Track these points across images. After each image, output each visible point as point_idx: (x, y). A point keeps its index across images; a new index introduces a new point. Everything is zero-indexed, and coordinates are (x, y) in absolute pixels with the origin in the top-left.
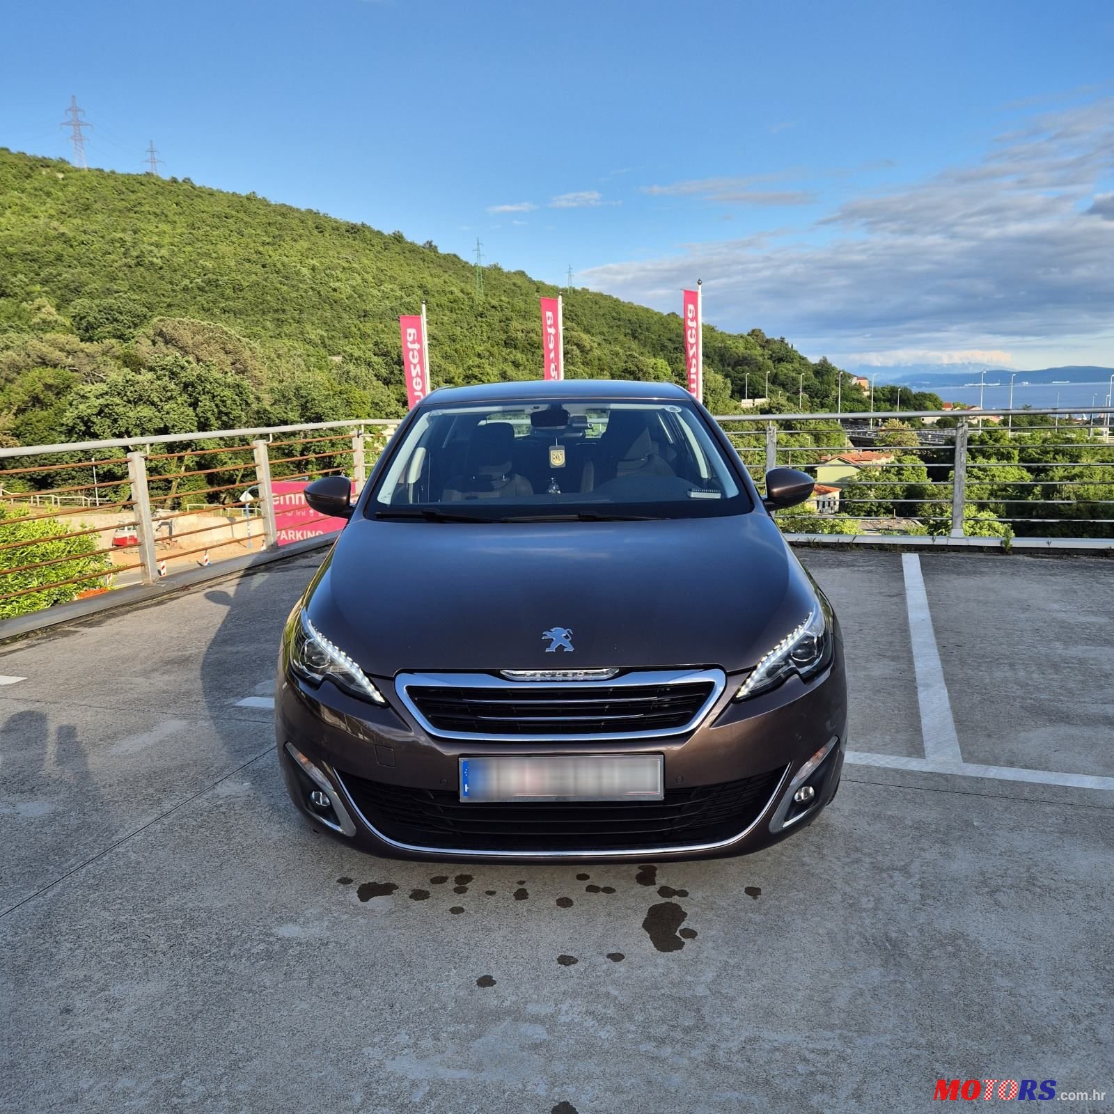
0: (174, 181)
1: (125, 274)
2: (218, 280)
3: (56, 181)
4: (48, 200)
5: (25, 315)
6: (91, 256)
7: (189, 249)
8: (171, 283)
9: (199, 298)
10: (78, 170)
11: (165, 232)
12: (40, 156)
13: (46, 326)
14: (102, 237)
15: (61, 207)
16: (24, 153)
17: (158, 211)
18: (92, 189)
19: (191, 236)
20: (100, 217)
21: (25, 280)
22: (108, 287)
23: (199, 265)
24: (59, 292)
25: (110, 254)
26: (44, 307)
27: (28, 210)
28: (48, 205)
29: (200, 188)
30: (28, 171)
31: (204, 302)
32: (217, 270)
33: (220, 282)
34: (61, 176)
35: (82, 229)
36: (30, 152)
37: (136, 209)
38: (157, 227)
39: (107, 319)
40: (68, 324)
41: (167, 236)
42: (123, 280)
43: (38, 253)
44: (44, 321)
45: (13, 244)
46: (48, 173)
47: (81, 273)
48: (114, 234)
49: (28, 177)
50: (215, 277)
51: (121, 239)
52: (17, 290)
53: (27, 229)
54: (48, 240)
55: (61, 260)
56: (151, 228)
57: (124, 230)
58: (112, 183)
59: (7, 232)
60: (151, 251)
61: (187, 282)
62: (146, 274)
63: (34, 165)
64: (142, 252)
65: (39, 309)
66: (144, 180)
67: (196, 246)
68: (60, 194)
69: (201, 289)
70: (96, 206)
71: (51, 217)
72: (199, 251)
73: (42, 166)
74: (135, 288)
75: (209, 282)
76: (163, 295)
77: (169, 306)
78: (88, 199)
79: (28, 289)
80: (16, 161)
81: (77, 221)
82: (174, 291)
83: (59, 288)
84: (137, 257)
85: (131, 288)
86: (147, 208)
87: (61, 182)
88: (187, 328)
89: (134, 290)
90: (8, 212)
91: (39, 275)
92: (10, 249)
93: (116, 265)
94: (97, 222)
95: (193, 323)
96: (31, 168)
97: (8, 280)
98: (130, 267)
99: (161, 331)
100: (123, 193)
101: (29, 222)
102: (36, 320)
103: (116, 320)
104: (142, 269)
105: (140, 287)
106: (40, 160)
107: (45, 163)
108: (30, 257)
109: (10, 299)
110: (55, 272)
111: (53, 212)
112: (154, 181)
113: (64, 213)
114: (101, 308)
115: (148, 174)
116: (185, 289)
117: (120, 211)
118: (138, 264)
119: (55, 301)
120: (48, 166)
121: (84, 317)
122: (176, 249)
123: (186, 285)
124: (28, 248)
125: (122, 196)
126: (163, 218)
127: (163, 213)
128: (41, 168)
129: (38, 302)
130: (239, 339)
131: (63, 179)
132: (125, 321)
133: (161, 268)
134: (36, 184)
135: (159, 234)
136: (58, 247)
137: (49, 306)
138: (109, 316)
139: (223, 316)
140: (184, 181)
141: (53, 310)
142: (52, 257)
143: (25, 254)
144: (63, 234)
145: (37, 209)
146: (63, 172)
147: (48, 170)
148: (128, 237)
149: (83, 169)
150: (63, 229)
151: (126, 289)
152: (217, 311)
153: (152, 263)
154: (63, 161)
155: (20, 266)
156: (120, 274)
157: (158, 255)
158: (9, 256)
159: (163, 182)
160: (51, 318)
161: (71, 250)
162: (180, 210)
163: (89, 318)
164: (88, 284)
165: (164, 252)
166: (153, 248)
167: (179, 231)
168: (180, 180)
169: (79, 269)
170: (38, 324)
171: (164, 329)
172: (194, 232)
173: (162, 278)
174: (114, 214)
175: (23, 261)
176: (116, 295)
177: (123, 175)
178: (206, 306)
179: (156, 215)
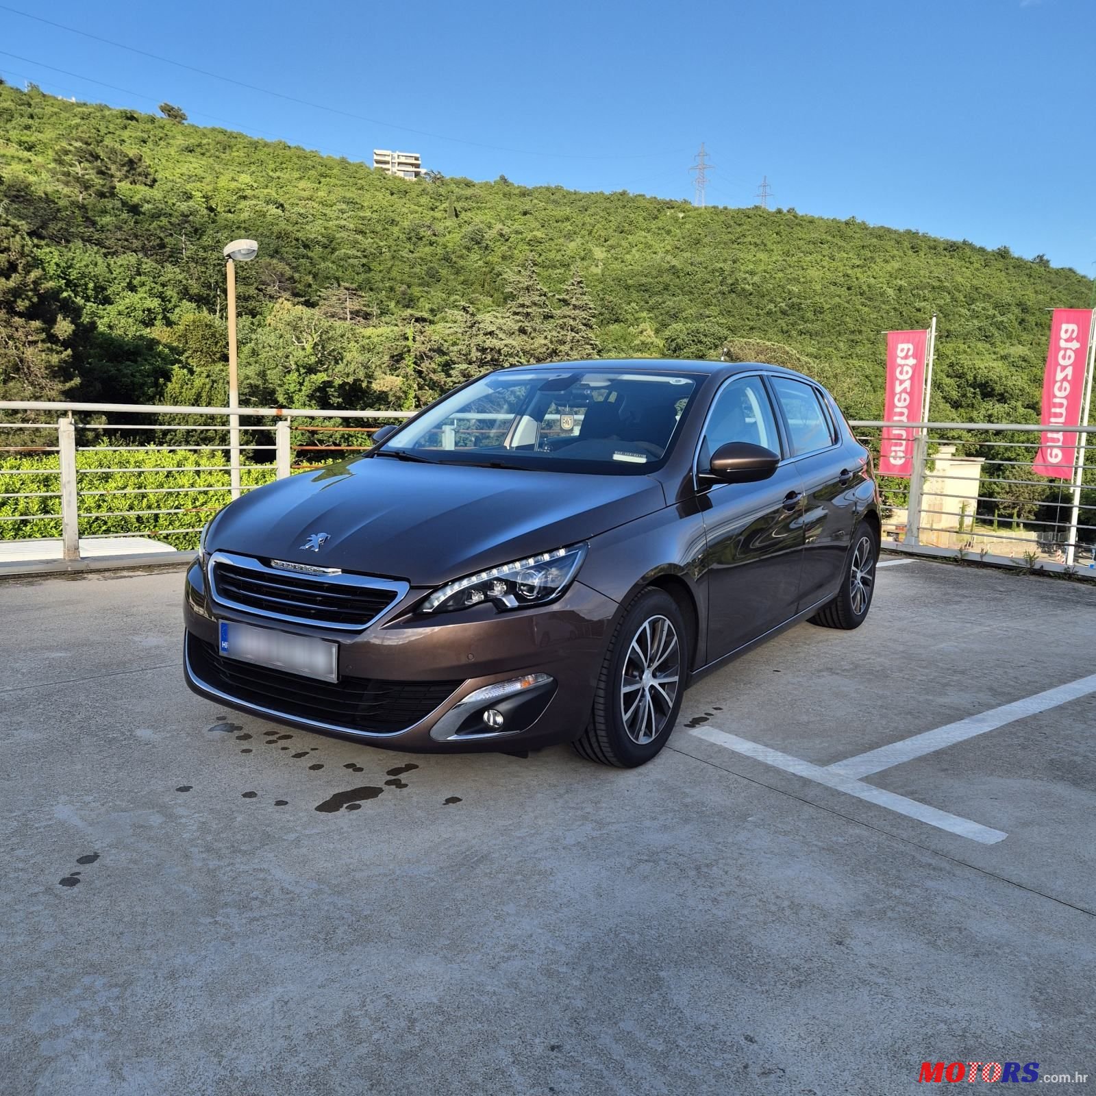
0: (779, 212)
1: (719, 301)
2: (801, 304)
3: (676, 220)
4: (668, 237)
5: (629, 338)
6: (693, 285)
7: (780, 275)
8: (757, 308)
9: (779, 321)
10: (696, 209)
11: (761, 260)
12: (668, 199)
13: (644, 347)
14: (706, 268)
15: (676, 243)
16: (655, 198)
17: (758, 242)
18: (705, 225)
19: (784, 263)
20: (706, 250)
21: (637, 308)
22: (701, 312)
23: (786, 290)
24: (660, 318)
25: (709, 282)
26: (646, 330)
27: (650, 247)
28: (666, 242)
29: (802, 216)
30: (656, 213)
31: (784, 325)
32: (803, 294)
33: (803, 306)
34: (681, 215)
35: (689, 261)
36: (661, 197)
37: (739, 241)
38: (755, 256)
39: (693, 341)
40: (661, 346)
41: (763, 264)
42: (715, 306)
43: (651, 283)
44: (643, 343)
45: (633, 277)
46: (672, 214)
47: (681, 301)
48: (716, 264)
49: (656, 218)
50: (799, 301)
51: (721, 268)
52: (628, 316)
53: (646, 264)
54: (661, 272)
55: (667, 289)
56: (750, 257)
57: (725, 261)
58: (723, 218)
59: (630, 267)
60: (745, 279)
61: (771, 306)
62: (737, 301)
63: (662, 207)
64: (737, 280)
65: (641, 332)
66: (751, 213)
67: (788, 272)
68: (678, 231)
69: (784, 313)
70: (706, 240)
71: (667, 252)
72: (789, 276)
73: (668, 208)
74: (724, 313)
75: (792, 306)
76: (748, 319)
77: (752, 328)
78: (700, 234)
79: (636, 315)
80: (648, 205)
81: (688, 255)
82: (758, 315)
83: (662, 314)
84: (732, 285)
85: (721, 313)
86: (749, 239)
87: (680, 221)
88: (752, 347)
89: (723, 315)
90: (634, 250)
91: (648, 303)
92: (630, 282)
93: (712, 292)
94: (703, 254)
95: (758, 343)
96: (658, 210)
97: (623, 308)
98: (724, 293)
99: (729, 351)
100: (731, 227)
101: (649, 258)
102: (637, 342)
103: (700, 342)
104: (734, 295)
105: (729, 311)
106: (667, 203)
107: (670, 205)
108: (643, 288)
109: (622, 323)
110: (660, 301)
111: (669, 248)
112: (761, 213)
113: (678, 248)
114: (689, 331)
115: (756, 207)
116: (769, 313)
117: (725, 243)
118: (732, 291)
119: (656, 325)
120: (673, 208)
121: (675, 339)
122: (768, 276)
123: (770, 309)
124: (644, 280)
125: (729, 230)
126: (762, 247)
127: (762, 243)
128: (666, 210)
129: (642, 326)
130: (798, 359)
131: (683, 218)
132: (708, 343)
133: (751, 294)
134: (660, 224)
135: (755, 263)
136: (666, 278)
137: (649, 330)
138: (695, 338)
139: (799, 338)
140: (788, 211)
141: (652, 333)
142: (661, 287)
143: (640, 285)
144: (674, 266)
145: (657, 246)
146: (684, 212)
147: (672, 211)
148: (727, 267)
149: (701, 208)
150: (674, 262)
151: (716, 314)
152: (794, 333)
153: (743, 290)
154: (686, 202)
155: (635, 295)
156: (714, 301)
157: (751, 282)
158: (628, 288)
159: (769, 213)
160: (649, 340)
161: (678, 280)
162: (779, 239)
163: (678, 340)
164: (685, 310)
165: (756, 279)
166: (747, 275)
167: (774, 259)
168: (785, 211)
169: (681, 297)
170: (638, 345)
171: (732, 349)
172: (787, 259)
173: (750, 303)
174: (720, 246)
175: (637, 291)
176: (707, 319)
177: (734, 211)
178: (785, 328)
179: (756, 245)
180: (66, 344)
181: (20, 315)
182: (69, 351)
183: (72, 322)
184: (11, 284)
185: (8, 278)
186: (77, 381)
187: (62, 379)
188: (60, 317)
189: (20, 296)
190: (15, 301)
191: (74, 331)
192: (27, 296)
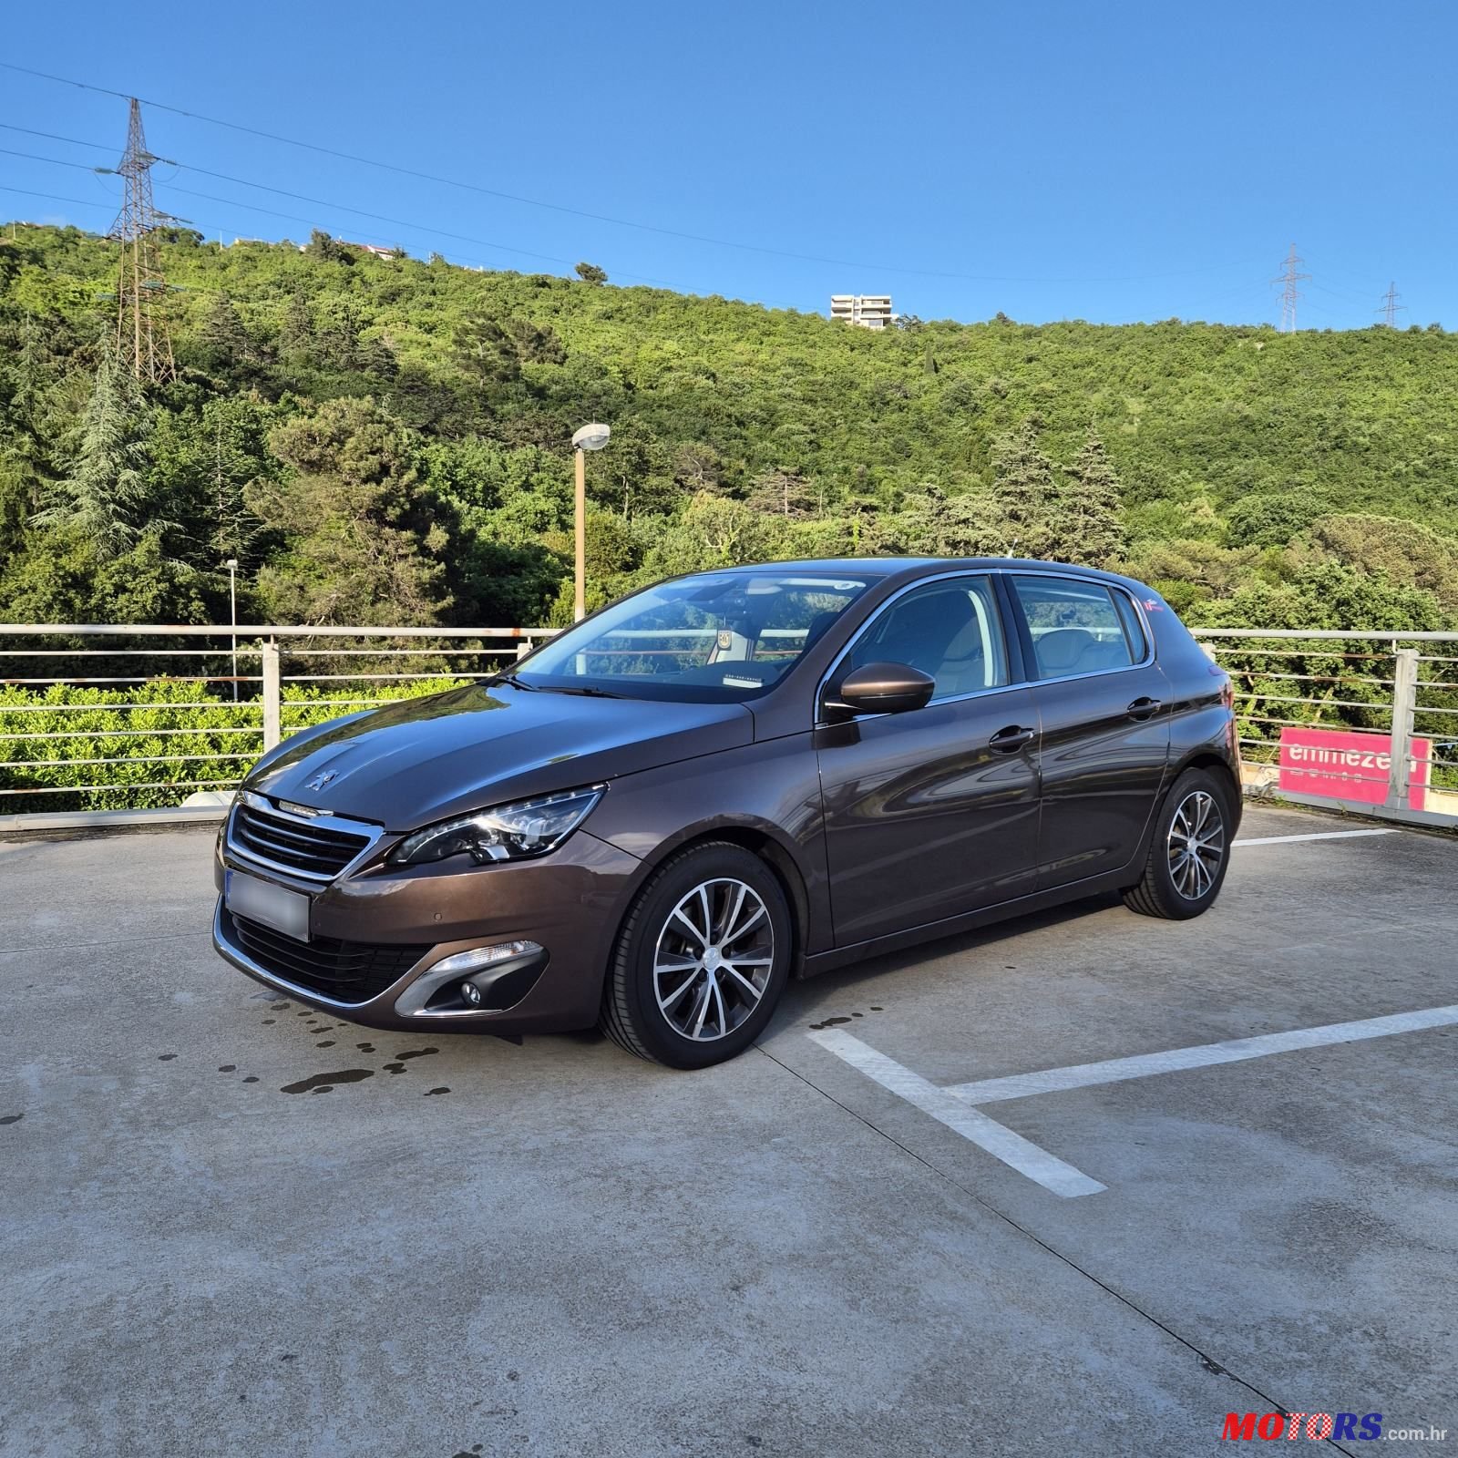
0: (1415, 330)
1: (1315, 461)
2: (1449, 460)
3: (1252, 353)
4: (1239, 378)
5: (1175, 519)
6: (1276, 441)
7: (1416, 419)
8: (1377, 468)
9: (1413, 486)
10: (1283, 336)
11: (1384, 401)
12: (1239, 326)
13: (1198, 531)
14: (1297, 416)
15: (1251, 384)
16: (1220, 325)
17: (1380, 374)
18: (1296, 357)
19: (1423, 403)
20: (1297, 392)
21: (1189, 477)
22: (1288, 478)
23: (1424, 441)
24: (1225, 489)
25: (1301, 436)
26: (1201, 508)
27: (1210, 392)
28: (1236, 384)
29: (1453, 335)
30: (1222, 345)
31: (1421, 491)
32: (1452, 446)
33: (1452, 463)
34: (1259, 346)
35: (1272, 408)
36: (1227, 324)
37: (1349, 375)
38: (1374, 395)
39: (1273, 520)
40: (1224, 528)
41: (1387, 406)
42: (1311, 468)
43: (1211, 442)
44: (1196, 525)
45: (1184, 435)
46: (1245, 344)
47: (1257, 464)
48: (1313, 410)
49: (1221, 351)
50: (1446, 455)
51: (1321, 416)
52: (1176, 489)
53: (1205, 415)
54: (1227, 425)
55: (1236, 449)
56: (1367, 397)
57: (1326, 405)
58: (1324, 345)
59: (1181, 422)
60: (1359, 428)
61: (1401, 465)
62: (1345, 459)
63: (1230, 337)
64: (1344, 430)
65: (1195, 510)
66: (1369, 335)
67: (1427, 415)
68: (1254, 368)
69: (1420, 474)
70: (1299, 377)
71: (1238, 397)
72: (1429, 421)
73: (1240, 337)
74: (1325, 478)
75: (1435, 464)
76: (1362, 485)
77: (1368, 498)
78: (1288, 370)
79: (1188, 488)
80: (1209, 336)
81: (1270, 399)
82: (1378, 478)
83: (1227, 484)
84: (1337, 438)
85: (1319, 479)
86: (1366, 371)
87: (1258, 353)
88: (1358, 526)
89: (1323, 481)
90: (1187, 399)
91: (1206, 469)
92: (1179, 442)
93: (1306, 449)
94: (1293, 397)
95: (1368, 520)
96: (1225, 342)
97: (1168, 478)
98: (1324, 451)
99: (1322, 531)
100: (1336, 356)
101: (1209, 407)
102: (1188, 524)
103: (1284, 521)
104: (1340, 452)
105: (1333, 476)
106: (1239, 330)
107: (1243, 333)
108: (1200, 449)
109: (1166, 500)
110: (1225, 465)
111: (1240, 391)
112: (1384, 334)
113: (1255, 391)
114: (1267, 506)
115: (1378, 327)
116: (1397, 475)
117: (1327, 381)
118: (1338, 447)
119: (1217, 500)
120: (1247, 336)
121: (1245, 518)
122: (1394, 422)
123: (1398, 470)
124: (1200, 438)
125: (1334, 361)
126: (1386, 382)
127: (1387, 376)
128: (1237, 340)
129: (1195, 502)
130: (1434, 540)
131: (1262, 349)
132: (1295, 521)
133: (1367, 450)
134: (1227, 360)
135: (1375, 405)
136: (1235, 434)
137: (1207, 506)
138: (1276, 516)
139: (1445, 508)
140: (1429, 329)
141: (1211, 511)
142: (1227, 446)
143: (1194, 446)
144: (1246, 417)
145: (1222, 391)
146: (1264, 341)
147: (1246, 341)
148: (1330, 414)
149: (1290, 334)
150: (1248, 411)
151: (1311, 481)
152: (1437, 503)
153: (1356, 444)
154: (1267, 327)
155: (1186, 460)
156: (1309, 462)
157: (1367, 432)
158: (1176, 450)
159: (1397, 334)
160: (1205, 521)
161: (1253, 436)
162: (1415, 370)
163: (1250, 519)
164: (1263, 476)
165: (1376, 427)
166: (1362, 423)
167: (1406, 397)
168: (1424, 328)
169: (1257, 458)
170: (1189, 528)
171: (1326, 530)
172: (1427, 396)
173: (1366, 463)
174: (1319, 385)
175: (1191, 454)
176: (1297, 488)
177: (1343, 334)
178: (1422, 496)
179: (1376, 379)
180: (439, 557)
181: (391, 525)
182: (443, 566)
183: (446, 531)
184: (382, 489)
185: (379, 483)
186: (450, 600)
187: (434, 598)
188: (433, 526)
189: (390, 504)
190: (385, 509)
191: (448, 541)
192: (399, 502)
